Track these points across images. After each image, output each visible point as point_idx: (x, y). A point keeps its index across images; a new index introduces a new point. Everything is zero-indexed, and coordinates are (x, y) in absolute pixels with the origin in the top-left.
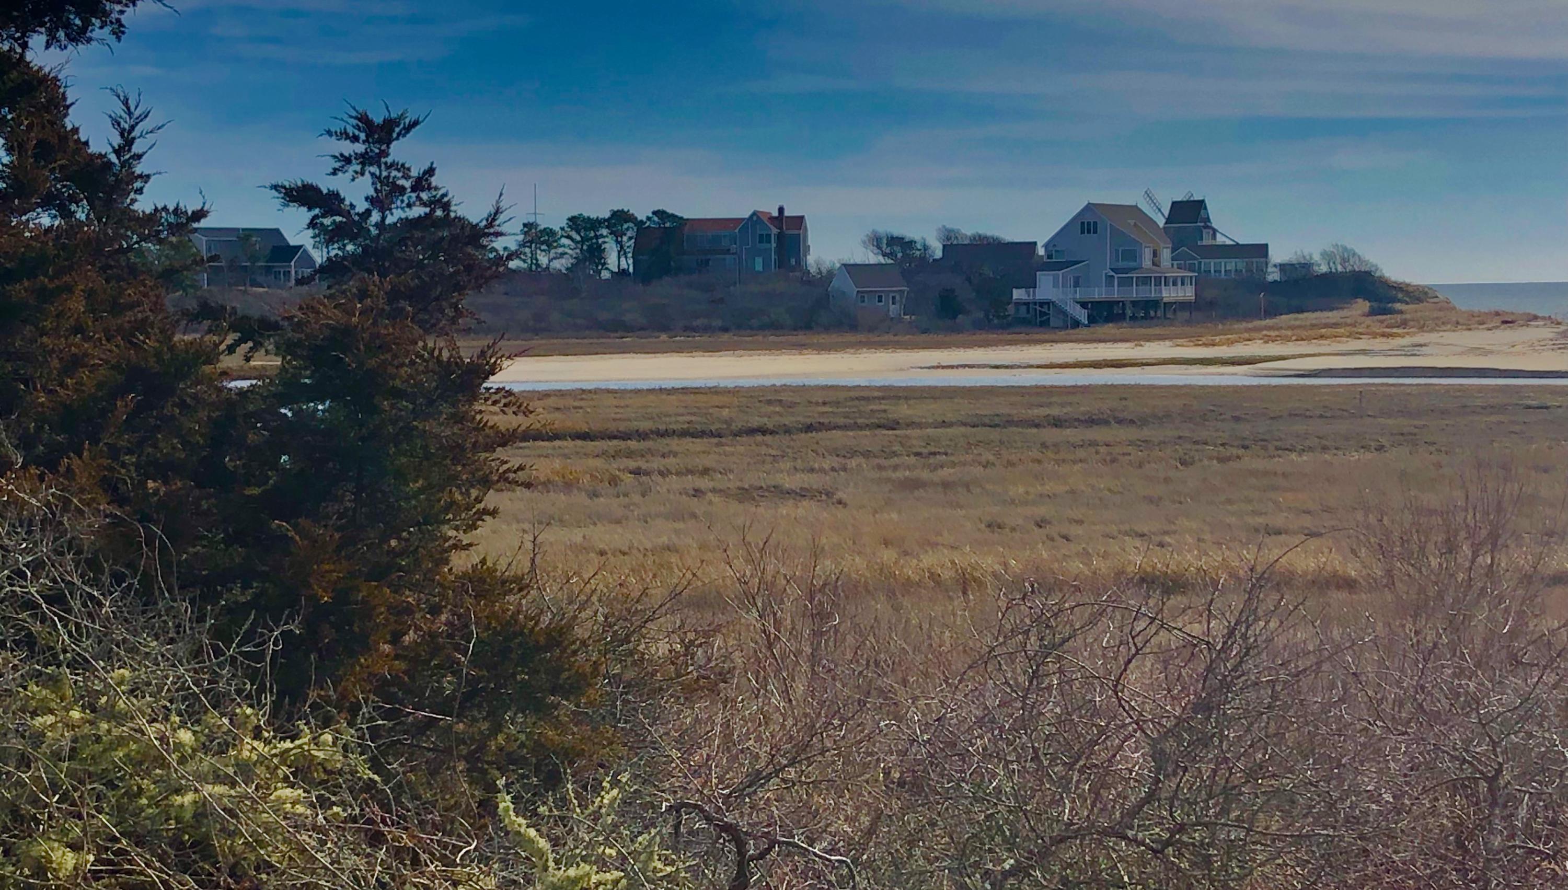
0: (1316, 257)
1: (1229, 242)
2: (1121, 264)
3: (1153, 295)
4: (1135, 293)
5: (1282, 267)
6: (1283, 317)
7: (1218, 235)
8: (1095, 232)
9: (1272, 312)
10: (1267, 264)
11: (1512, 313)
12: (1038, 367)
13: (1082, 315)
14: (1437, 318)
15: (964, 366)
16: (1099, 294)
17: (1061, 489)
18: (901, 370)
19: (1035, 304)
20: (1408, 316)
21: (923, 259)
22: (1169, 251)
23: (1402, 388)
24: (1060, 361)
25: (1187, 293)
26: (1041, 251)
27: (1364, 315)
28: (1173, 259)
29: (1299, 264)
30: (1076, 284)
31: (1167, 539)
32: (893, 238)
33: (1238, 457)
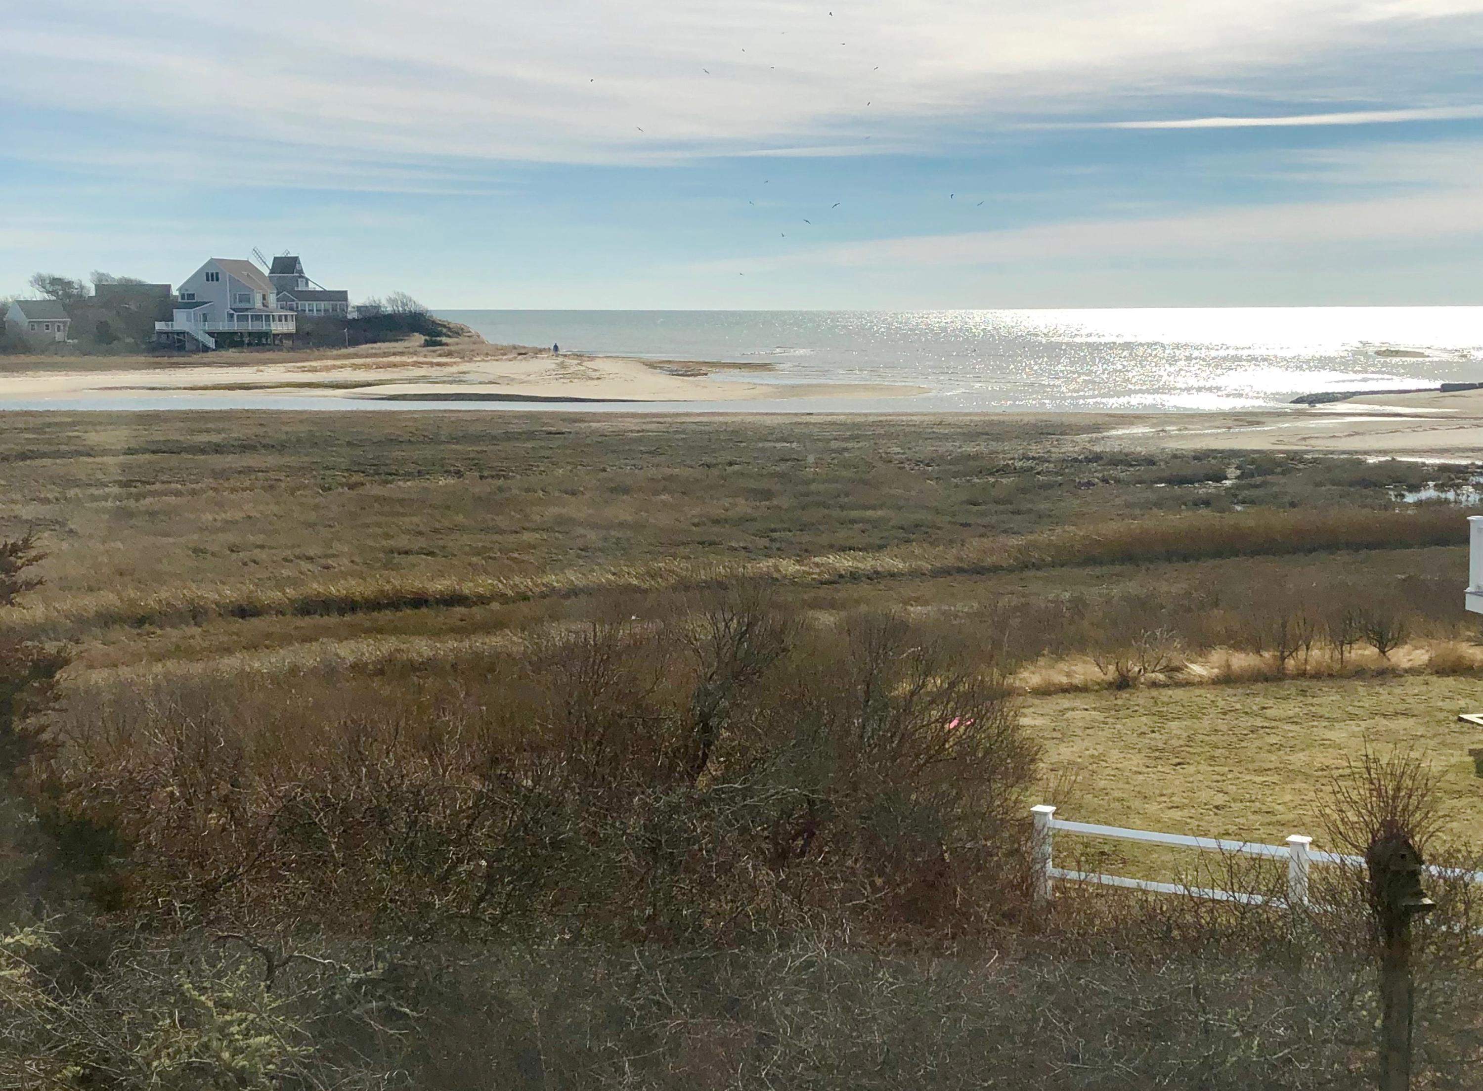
0: (384, 302)
1: (318, 289)
2: (239, 305)
3: (264, 328)
4: (251, 326)
5: (359, 309)
6: (364, 346)
7: (310, 283)
8: (217, 280)
9: (354, 342)
10: (347, 307)
11: (524, 347)
12: (185, 389)
13: (211, 342)
14: (473, 351)
15: (127, 388)
16: (223, 326)
17: (239, 515)
18: (75, 391)
19: (173, 333)
20: (452, 348)
21: (80, 296)
22: (275, 295)
23: (460, 415)
24: (201, 384)
25: (290, 327)
26: (175, 293)
27: (420, 346)
28: (278, 300)
29: (372, 306)
30: (205, 320)
31: (330, 562)
32: (54, 279)
33: (362, 484)
